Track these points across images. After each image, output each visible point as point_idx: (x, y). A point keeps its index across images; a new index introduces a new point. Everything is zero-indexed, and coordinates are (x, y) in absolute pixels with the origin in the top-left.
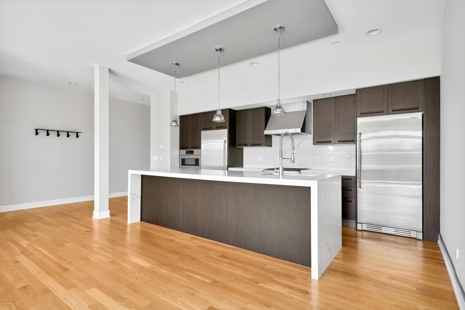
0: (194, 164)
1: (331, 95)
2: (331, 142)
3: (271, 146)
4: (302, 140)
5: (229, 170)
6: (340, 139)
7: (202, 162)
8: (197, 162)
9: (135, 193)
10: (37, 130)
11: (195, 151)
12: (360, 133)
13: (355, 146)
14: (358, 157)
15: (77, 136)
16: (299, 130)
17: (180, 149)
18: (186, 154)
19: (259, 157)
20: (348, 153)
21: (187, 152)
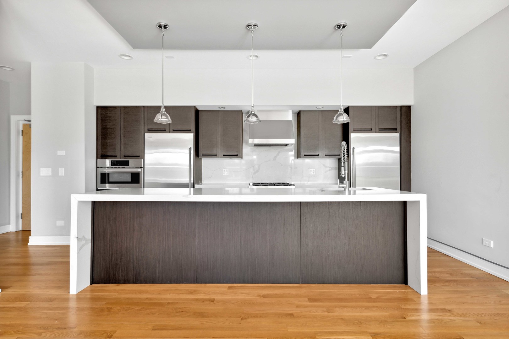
0: (130, 180)
1: (323, 107)
2: (318, 155)
4: (279, 152)
5: (195, 187)
6: (327, 153)
7: (148, 178)
8: (136, 179)
9: (84, 236)
11: (131, 161)
12: (354, 148)
17: (97, 158)
18: (112, 166)
19: (225, 170)
20: (326, 167)
21: (113, 163)
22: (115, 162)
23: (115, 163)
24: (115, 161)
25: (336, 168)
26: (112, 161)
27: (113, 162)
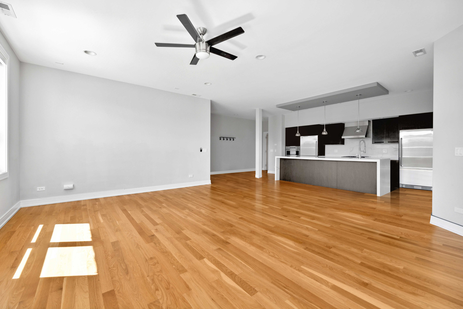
0: (296, 154)
2: (383, 142)
3: (344, 144)
4: (365, 141)
6: (389, 141)
10: (220, 137)
11: (296, 147)
12: (401, 138)
13: (398, 145)
14: (400, 151)
15: (233, 140)
16: (364, 136)
19: (336, 150)
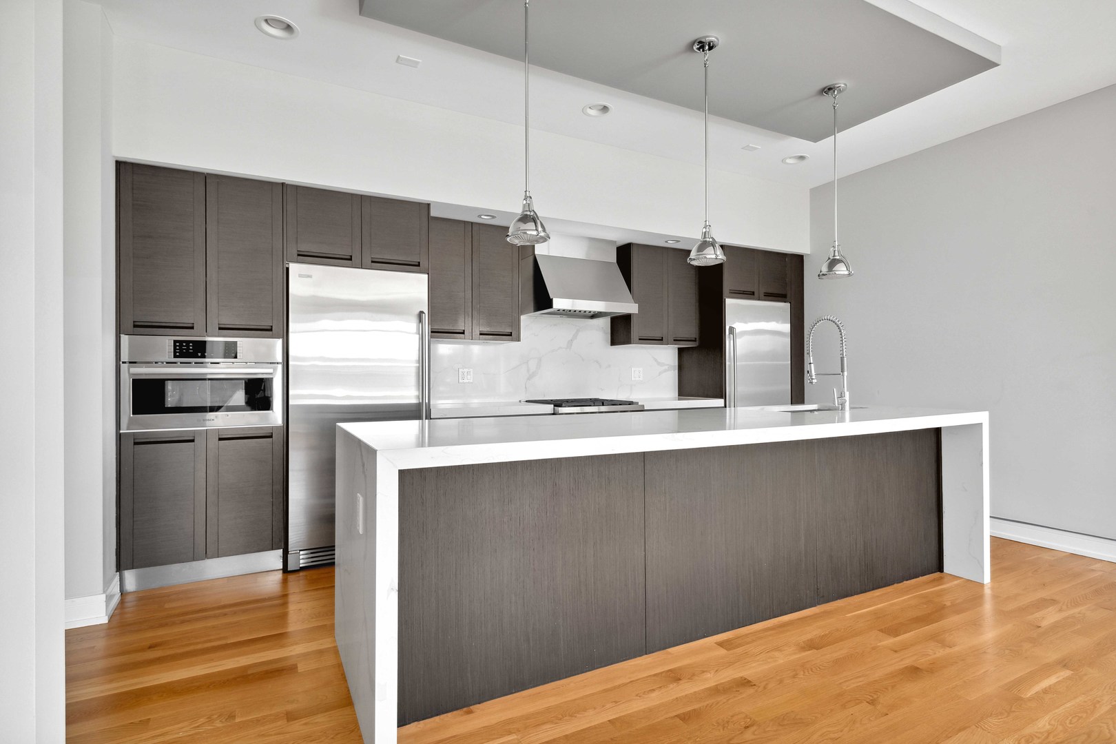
2: (662, 340)
4: (578, 331)
11: (246, 345)
17: (119, 332)
18: (175, 356)
19: (466, 370)
20: (659, 364)
21: (181, 349)
22: (188, 345)
23: (189, 349)
24: (188, 342)
25: (675, 366)
26: (175, 342)
27: (181, 345)
